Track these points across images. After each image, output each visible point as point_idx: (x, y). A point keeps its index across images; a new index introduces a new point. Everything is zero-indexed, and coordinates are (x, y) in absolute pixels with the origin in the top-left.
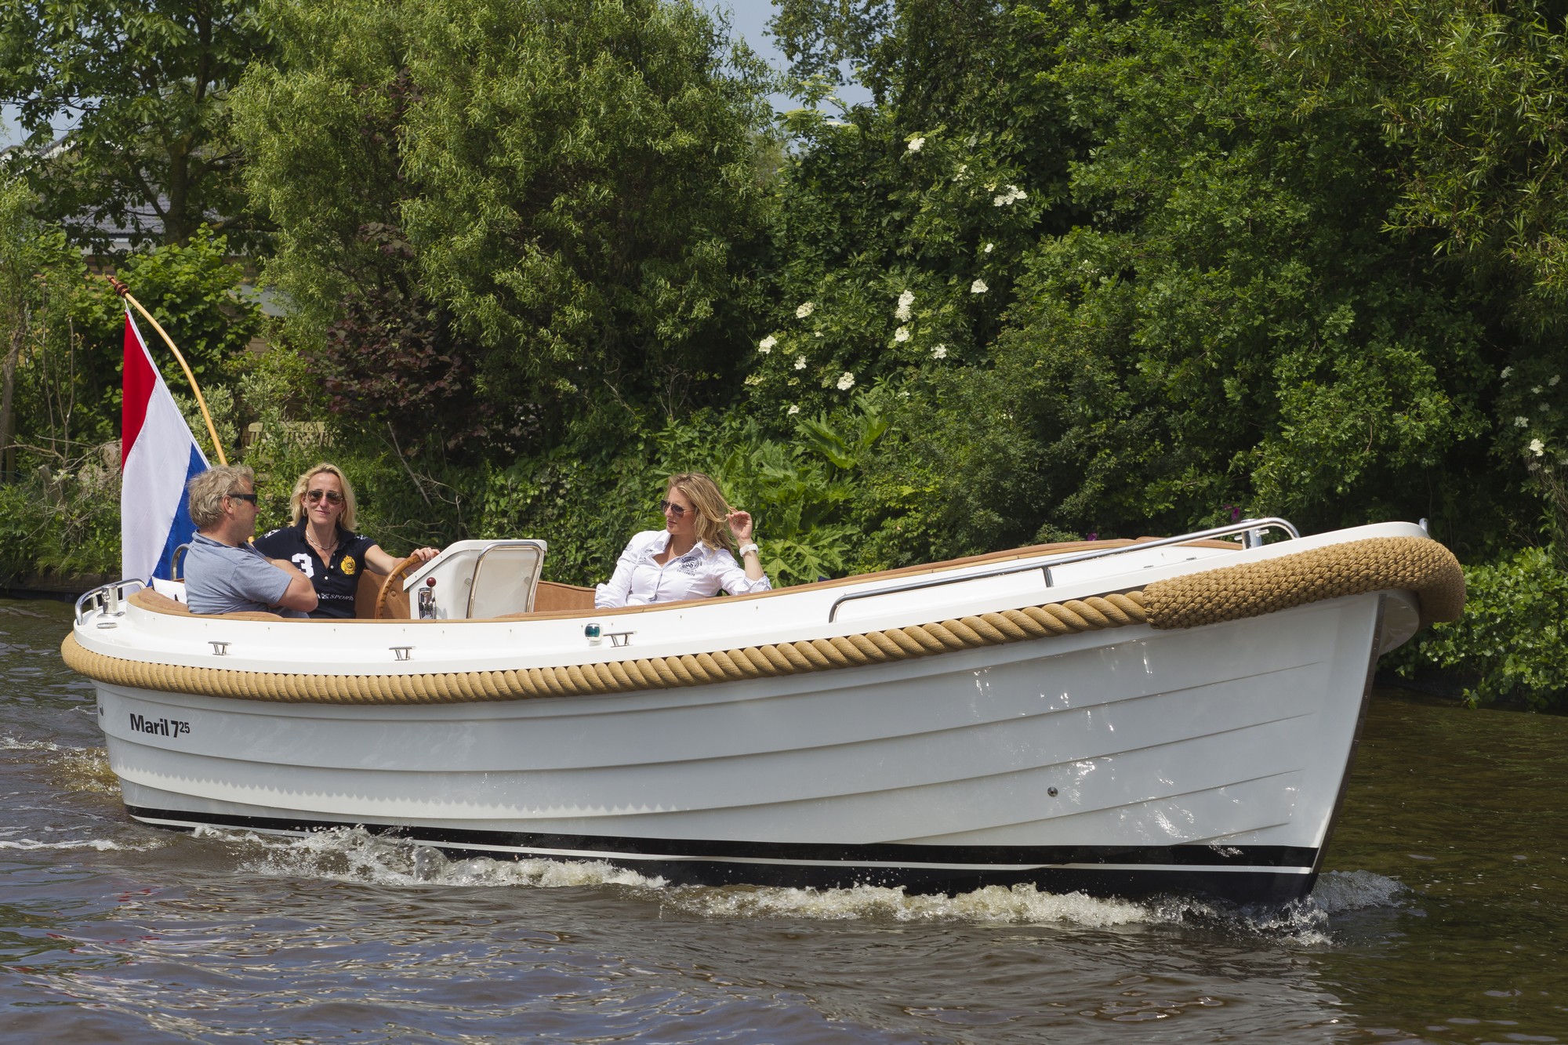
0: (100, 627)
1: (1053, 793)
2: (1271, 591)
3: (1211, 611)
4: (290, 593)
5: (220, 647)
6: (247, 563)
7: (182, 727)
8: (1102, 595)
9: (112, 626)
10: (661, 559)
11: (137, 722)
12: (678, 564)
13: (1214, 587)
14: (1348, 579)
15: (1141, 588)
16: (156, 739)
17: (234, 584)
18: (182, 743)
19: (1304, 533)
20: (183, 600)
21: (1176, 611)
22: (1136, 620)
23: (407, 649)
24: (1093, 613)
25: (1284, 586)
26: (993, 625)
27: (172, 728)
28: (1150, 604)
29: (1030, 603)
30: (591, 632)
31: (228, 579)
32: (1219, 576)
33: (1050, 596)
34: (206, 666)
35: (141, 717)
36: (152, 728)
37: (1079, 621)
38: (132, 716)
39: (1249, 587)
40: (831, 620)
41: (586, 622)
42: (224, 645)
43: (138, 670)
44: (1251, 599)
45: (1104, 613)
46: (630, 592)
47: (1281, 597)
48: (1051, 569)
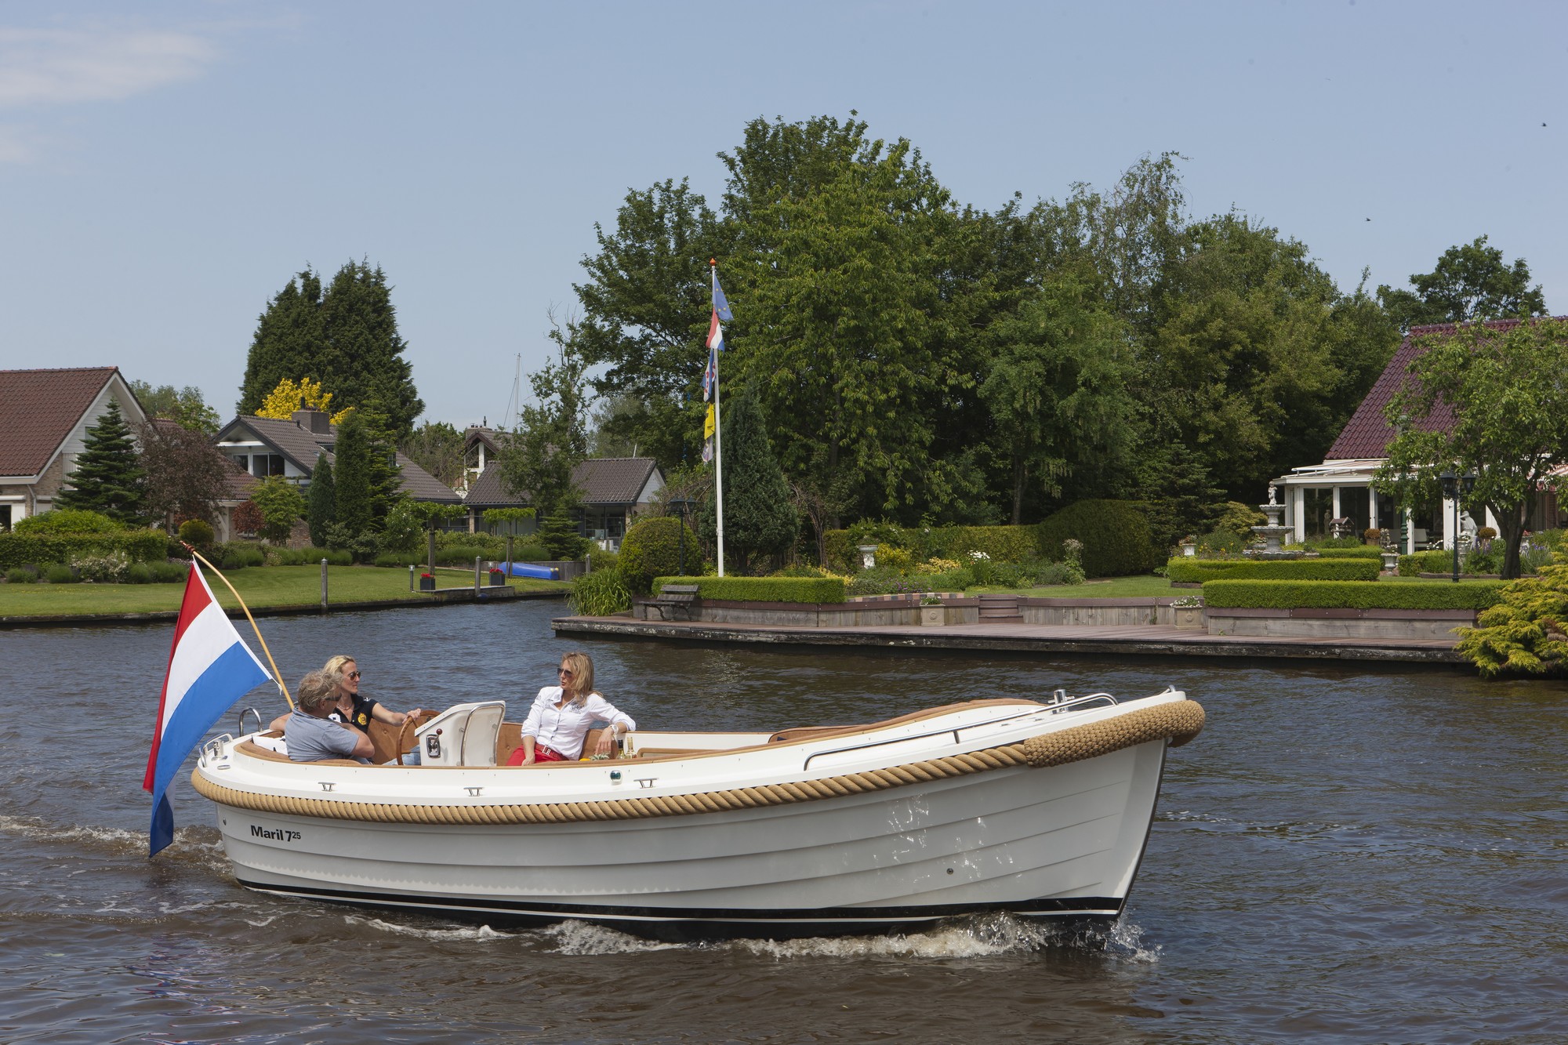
0: (220, 768)
1: (950, 871)
2: (1108, 741)
3: (1071, 756)
4: (358, 747)
5: (327, 786)
6: (331, 729)
7: (298, 836)
8: (995, 748)
9: (227, 767)
10: (558, 705)
11: (256, 831)
12: (570, 707)
13: (1072, 740)
14: (1156, 730)
15: (1022, 742)
16: (274, 842)
17: (323, 743)
18: (295, 845)
19: (1120, 700)
20: (285, 752)
21: (1048, 757)
22: (1019, 763)
23: (478, 789)
24: (992, 760)
25: (1117, 737)
26: (924, 770)
27: (286, 836)
28: (1031, 753)
29: (946, 755)
30: (615, 776)
31: (319, 739)
32: (1074, 732)
33: (960, 750)
34: (318, 798)
35: (260, 828)
36: (270, 835)
37: (983, 765)
38: (253, 827)
39: (1094, 739)
40: (805, 769)
41: (610, 769)
42: (331, 785)
43: (264, 800)
44: (1096, 747)
45: (998, 759)
46: (541, 726)
47: (1114, 744)
48: (959, 732)
